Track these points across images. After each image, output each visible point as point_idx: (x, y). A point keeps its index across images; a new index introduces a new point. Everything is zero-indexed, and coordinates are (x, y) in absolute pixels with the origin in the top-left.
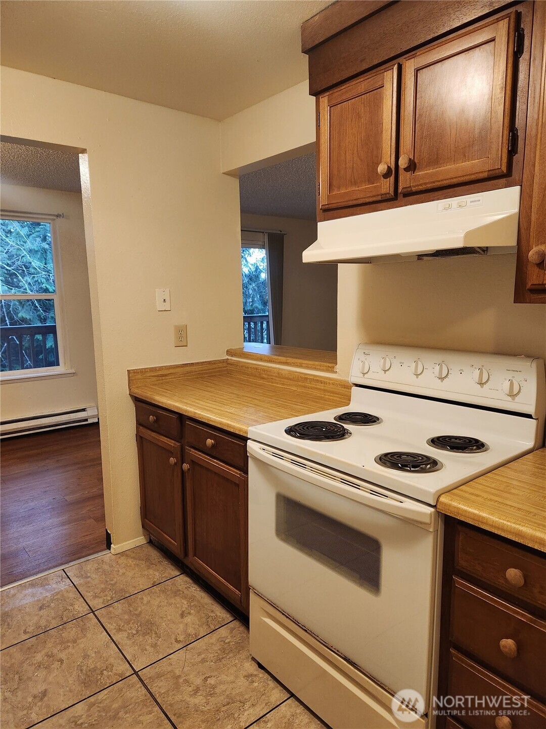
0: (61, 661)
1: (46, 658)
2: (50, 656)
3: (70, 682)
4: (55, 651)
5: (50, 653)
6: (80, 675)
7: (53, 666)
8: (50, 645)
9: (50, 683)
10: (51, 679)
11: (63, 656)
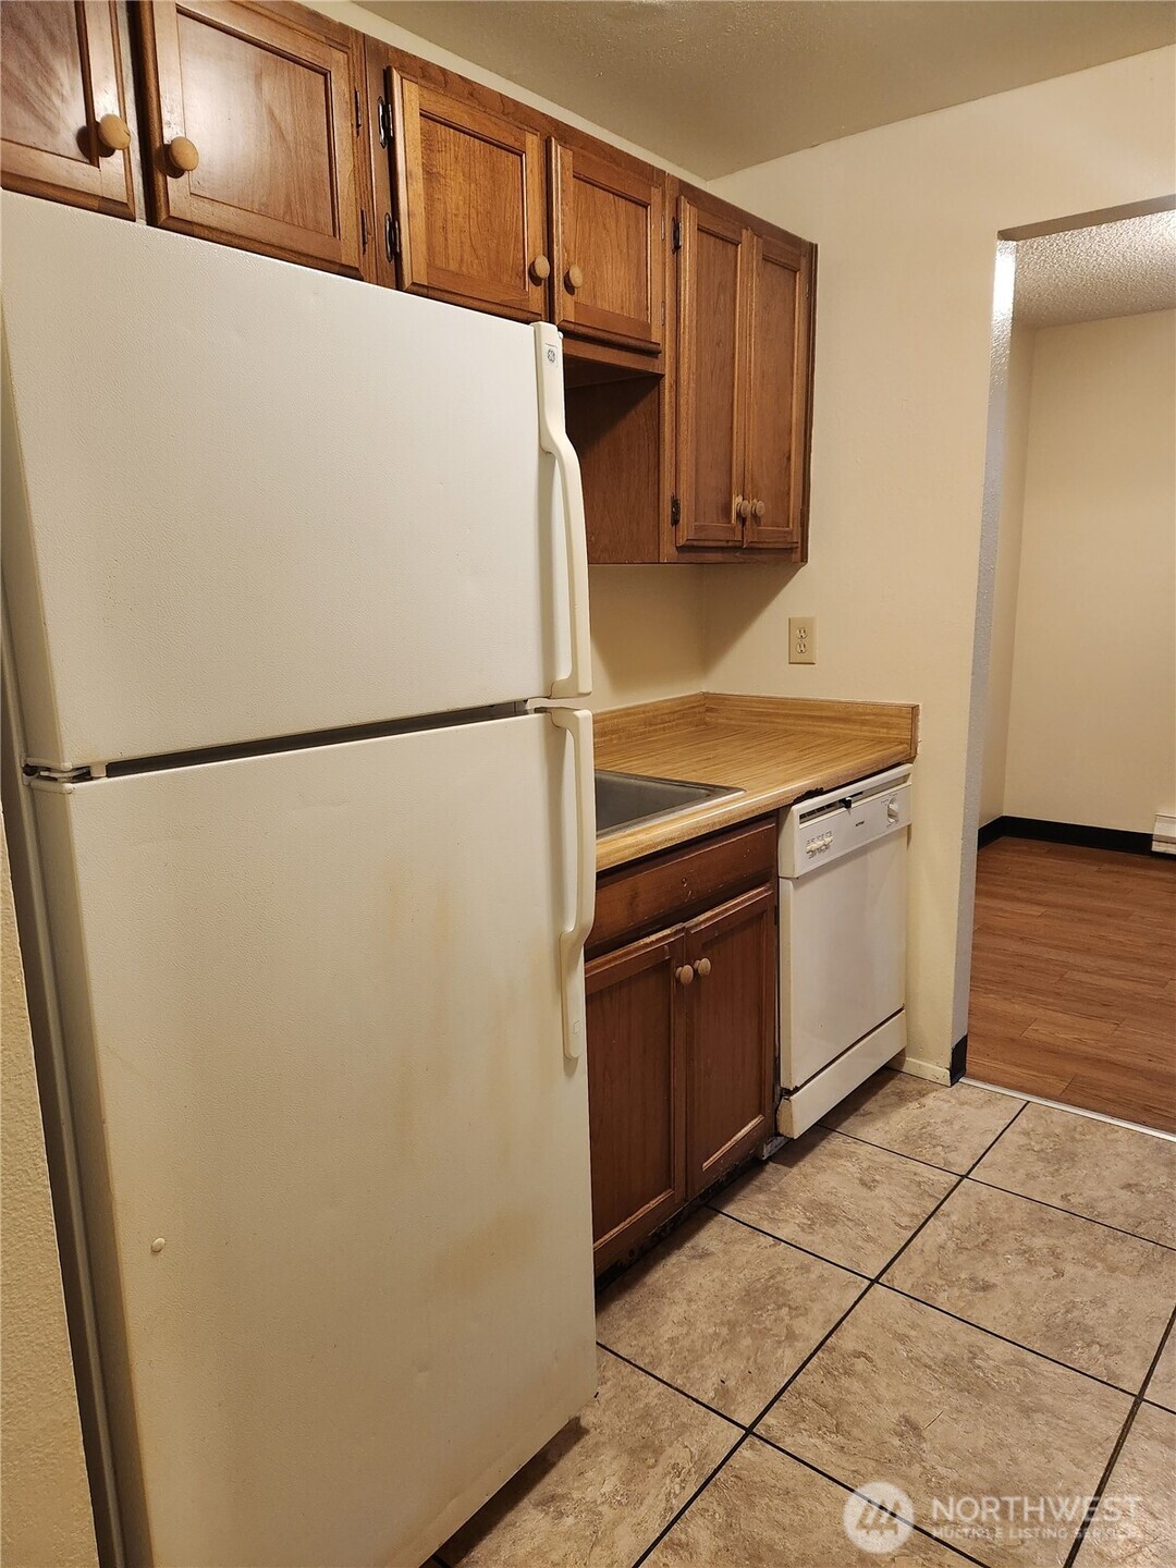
0: (1060, 1274)
1: (1045, 1250)
2: (1054, 1253)
3: (1034, 1309)
4: (1069, 1255)
5: (1058, 1251)
6: (1059, 1314)
7: (1041, 1269)
8: (1073, 1240)
9: (1010, 1284)
10: (1017, 1279)
11: (1070, 1269)
